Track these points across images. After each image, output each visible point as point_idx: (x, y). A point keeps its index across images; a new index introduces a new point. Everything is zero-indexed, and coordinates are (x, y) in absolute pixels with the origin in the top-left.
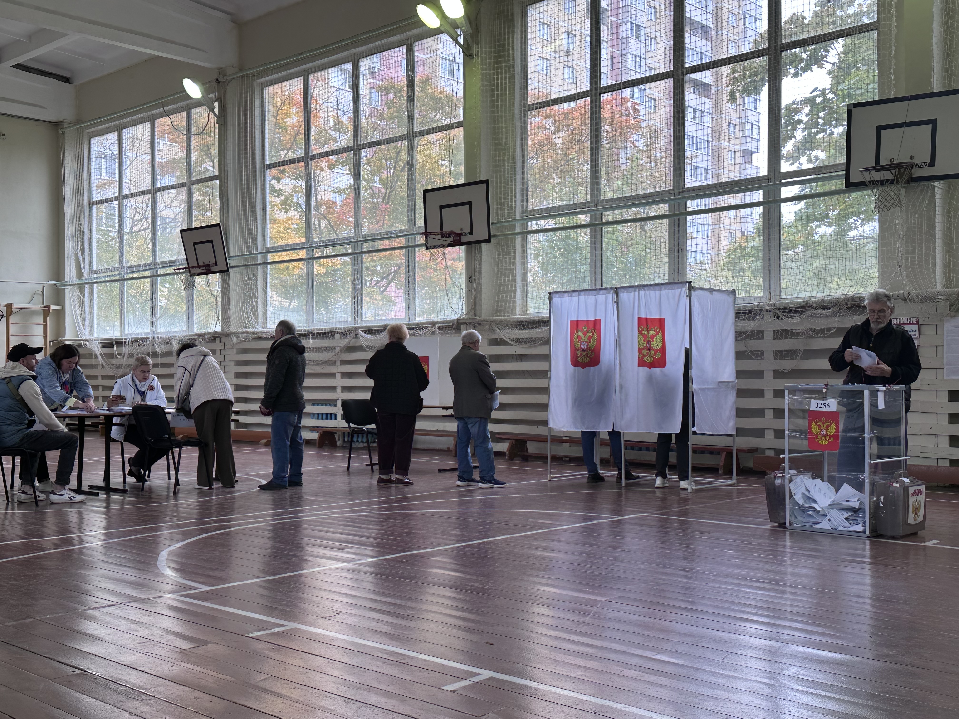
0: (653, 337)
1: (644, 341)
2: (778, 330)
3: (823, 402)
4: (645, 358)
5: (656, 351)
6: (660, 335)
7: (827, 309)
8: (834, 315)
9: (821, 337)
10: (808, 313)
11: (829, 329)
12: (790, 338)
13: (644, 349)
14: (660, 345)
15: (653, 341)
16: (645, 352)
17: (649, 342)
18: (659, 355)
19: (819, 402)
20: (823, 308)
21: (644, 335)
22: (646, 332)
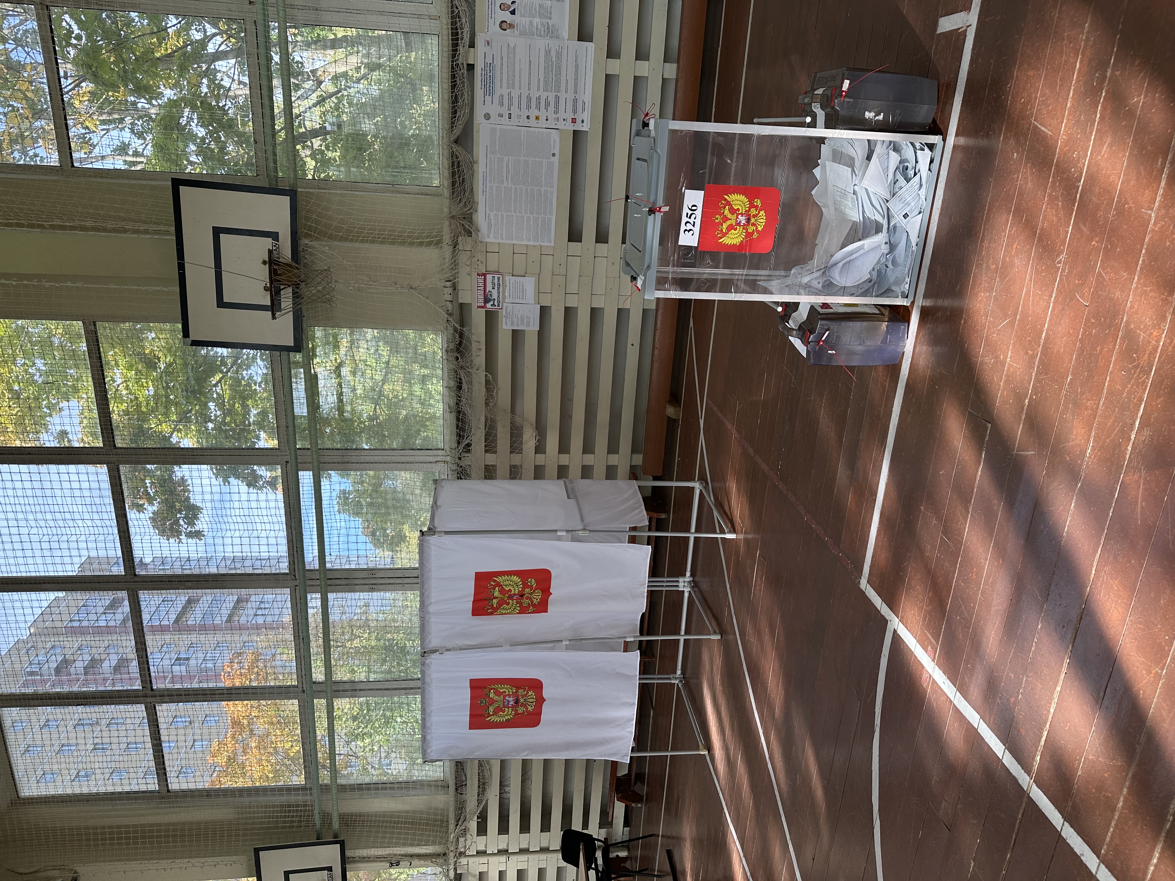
0: (502, 591)
1: (508, 604)
2: (486, 446)
3: (684, 219)
4: (535, 601)
5: (525, 585)
6: (499, 579)
7: (461, 383)
8: (469, 374)
9: (497, 393)
10: (466, 409)
11: (487, 382)
12: (496, 431)
13: (521, 604)
14: (515, 578)
15: (510, 590)
16: (526, 602)
17: (511, 597)
18: (533, 582)
19: (683, 227)
20: (460, 387)
21: (500, 605)
22: (495, 601)
